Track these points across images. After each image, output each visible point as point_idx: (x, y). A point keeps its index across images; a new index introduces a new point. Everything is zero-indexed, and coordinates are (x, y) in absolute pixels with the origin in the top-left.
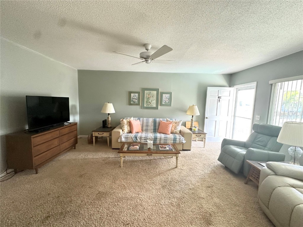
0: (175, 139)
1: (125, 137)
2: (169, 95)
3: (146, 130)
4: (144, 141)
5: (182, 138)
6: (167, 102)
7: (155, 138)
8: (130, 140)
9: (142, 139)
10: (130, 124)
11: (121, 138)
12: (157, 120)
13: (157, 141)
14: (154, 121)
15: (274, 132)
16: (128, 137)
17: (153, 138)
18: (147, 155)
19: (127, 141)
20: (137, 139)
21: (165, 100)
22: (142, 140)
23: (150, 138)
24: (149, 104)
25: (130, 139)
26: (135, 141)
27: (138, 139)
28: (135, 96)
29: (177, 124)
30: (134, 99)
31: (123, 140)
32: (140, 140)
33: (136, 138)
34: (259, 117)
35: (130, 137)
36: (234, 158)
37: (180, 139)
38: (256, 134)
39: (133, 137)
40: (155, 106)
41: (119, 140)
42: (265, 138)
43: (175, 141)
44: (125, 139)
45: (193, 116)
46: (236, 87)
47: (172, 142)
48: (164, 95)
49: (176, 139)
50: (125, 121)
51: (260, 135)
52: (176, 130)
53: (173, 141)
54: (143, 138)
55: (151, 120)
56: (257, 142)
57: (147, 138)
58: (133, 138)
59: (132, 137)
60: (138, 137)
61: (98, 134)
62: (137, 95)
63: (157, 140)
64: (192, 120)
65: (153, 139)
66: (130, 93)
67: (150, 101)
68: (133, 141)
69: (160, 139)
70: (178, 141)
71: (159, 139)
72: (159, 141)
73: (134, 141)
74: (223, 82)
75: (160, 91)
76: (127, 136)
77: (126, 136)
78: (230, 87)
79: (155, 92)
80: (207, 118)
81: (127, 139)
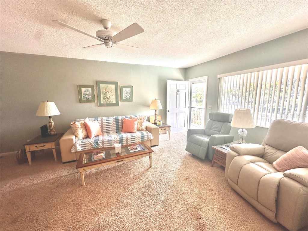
0: (143, 137)
1: (81, 145)
2: (130, 89)
3: (107, 131)
4: (108, 145)
5: (150, 134)
6: (128, 97)
7: (121, 139)
8: (89, 147)
9: (105, 143)
10: (86, 127)
11: (76, 147)
12: (119, 118)
13: (124, 142)
14: (116, 120)
15: (225, 119)
16: (85, 144)
17: (119, 139)
18: (117, 162)
19: (85, 149)
20: (98, 144)
21: (126, 94)
22: (105, 145)
23: (115, 141)
24: (108, 100)
25: (89, 146)
26: (96, 147)
27: (99, 143)
28: (88, 91)
29: (143, 120)
30: (87, 95)
31: (79, 148)
32: (102, 144)
33: (97, 143)
34: (211, 106)
35: (88, 144)
36: (200, 146)
37: (148, 136)
38: (212, 121)
39: (93, 143)
40: (114, 102)
41: (74, 150)
42: (219, 124)
43: (143, 139)
44: (81, 147)
45: (156, 111)
46: (190, 80)
47: (141, 140)
48: (124, 89)
49: (144, 136)
50: (78, 124)
51: (215, 122)
52: (142, 127)
53: (141, 139)
54: (105, 141)
55: (112, 119)
56: (213, 128)
57: (111, 141)
58: (93, 144)
59: (91, 143)
60: (99, 142)
61: (36, 147)
62: (90, 89)
63: (124, 140)
64: (156, 114)
65: (118, 140)
66: (80, 87)
67: (108, 97)
68: (93, 147)
69: (127, 139)
70: (146, 138)
71: (126, 140)
72: (125, 142)
73: (94, 147)
74: (179, 75)
75: (119, 84)
76: (84, 143)
77: (82, 144)
78: (185, 80)
79: (113, 86)
80: (168, 111)
81: (85, 146)
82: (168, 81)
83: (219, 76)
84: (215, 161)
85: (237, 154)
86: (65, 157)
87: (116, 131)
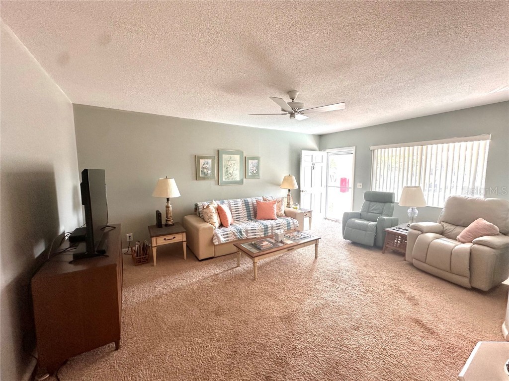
0: (288, 224)
1: (223, 235)
2: (256, 161)
3: (237, 218)
4: (252, 235)
5: (295, 221)
6: (255, 172)
7: (265, 227)
8: (232, 238)
9: (249, 233)
10: (219, 211)
11: (218, 238)
12: (249, 201)
13: (268, 231)
14: (245, 203)
15: (386, 199)
16: (228, 234)
17: (263, 227)
18: (288, 250)
19: (228, 240)
20: (242, 235)
21: (252, 168)
22: (249, 235)
23: (259, 229)
24: (230, 177)
25: (232, 236)
26: (241, 237)
27: (243, 233)
28: (207, 164)
29: (280, 203)
30: (206, 168)
31: (223, 240)
32: (246, 234)
33: (240, 232)
34: (361, 184)
35: (231, 233)
36: (365, 231)
37: (294, 223)
38: (368, 202)
39: (236, 232)
40: (238, 179)
41: (217, 241)
42: (379, 206)
43: (289, 227)
44: (224, 238)
45: (289, 190)
46: (328, 151)
47: (287, 228)
48: (250, 162)
49: (290, 223)
50: (213, 208)
51: (373, 204)
52: (281, 212)
53: (287, 226)
54: (249, 230)
55: (240, 202)
56: (373, 210)
57: (255, 230)
58: (236, 234)
59: (234, 233)
60: (242, 231)
61: (165, 239)
62: (210, 161)
63: (269, 229)
64: (289, 195)
65: (263, 229)
67: (231, 172)
68: (236, 238)
69: (272, 227)
70: (292, 226)
71: (270, 228)
72: (270, 231)
73: (238, 238)
74: (312, 144)
75: (244, 155)
76: (225, 233)
77: (224, 233)
78: (320, 150)
79: (237, 157)
80: (302, 191)
81: (228, 237)
82: (303, 151)
83: (372, 148)
84: (387, 246)
85: (420, 232)
86: (203, 253)
87: (247, 218)
